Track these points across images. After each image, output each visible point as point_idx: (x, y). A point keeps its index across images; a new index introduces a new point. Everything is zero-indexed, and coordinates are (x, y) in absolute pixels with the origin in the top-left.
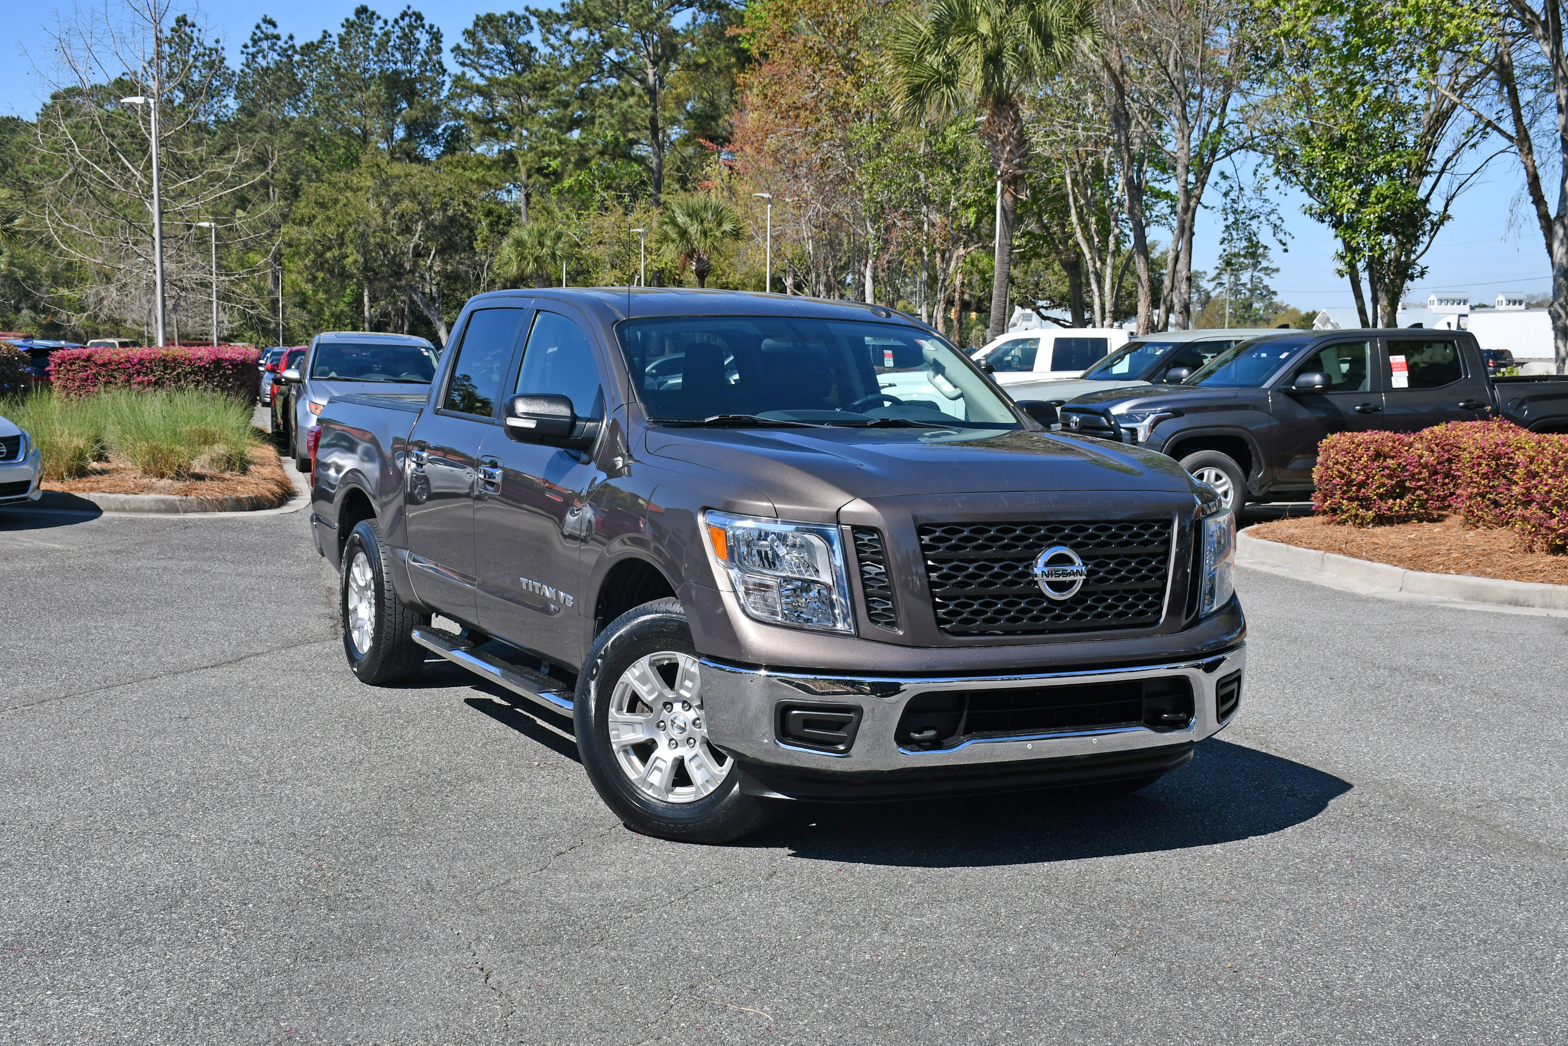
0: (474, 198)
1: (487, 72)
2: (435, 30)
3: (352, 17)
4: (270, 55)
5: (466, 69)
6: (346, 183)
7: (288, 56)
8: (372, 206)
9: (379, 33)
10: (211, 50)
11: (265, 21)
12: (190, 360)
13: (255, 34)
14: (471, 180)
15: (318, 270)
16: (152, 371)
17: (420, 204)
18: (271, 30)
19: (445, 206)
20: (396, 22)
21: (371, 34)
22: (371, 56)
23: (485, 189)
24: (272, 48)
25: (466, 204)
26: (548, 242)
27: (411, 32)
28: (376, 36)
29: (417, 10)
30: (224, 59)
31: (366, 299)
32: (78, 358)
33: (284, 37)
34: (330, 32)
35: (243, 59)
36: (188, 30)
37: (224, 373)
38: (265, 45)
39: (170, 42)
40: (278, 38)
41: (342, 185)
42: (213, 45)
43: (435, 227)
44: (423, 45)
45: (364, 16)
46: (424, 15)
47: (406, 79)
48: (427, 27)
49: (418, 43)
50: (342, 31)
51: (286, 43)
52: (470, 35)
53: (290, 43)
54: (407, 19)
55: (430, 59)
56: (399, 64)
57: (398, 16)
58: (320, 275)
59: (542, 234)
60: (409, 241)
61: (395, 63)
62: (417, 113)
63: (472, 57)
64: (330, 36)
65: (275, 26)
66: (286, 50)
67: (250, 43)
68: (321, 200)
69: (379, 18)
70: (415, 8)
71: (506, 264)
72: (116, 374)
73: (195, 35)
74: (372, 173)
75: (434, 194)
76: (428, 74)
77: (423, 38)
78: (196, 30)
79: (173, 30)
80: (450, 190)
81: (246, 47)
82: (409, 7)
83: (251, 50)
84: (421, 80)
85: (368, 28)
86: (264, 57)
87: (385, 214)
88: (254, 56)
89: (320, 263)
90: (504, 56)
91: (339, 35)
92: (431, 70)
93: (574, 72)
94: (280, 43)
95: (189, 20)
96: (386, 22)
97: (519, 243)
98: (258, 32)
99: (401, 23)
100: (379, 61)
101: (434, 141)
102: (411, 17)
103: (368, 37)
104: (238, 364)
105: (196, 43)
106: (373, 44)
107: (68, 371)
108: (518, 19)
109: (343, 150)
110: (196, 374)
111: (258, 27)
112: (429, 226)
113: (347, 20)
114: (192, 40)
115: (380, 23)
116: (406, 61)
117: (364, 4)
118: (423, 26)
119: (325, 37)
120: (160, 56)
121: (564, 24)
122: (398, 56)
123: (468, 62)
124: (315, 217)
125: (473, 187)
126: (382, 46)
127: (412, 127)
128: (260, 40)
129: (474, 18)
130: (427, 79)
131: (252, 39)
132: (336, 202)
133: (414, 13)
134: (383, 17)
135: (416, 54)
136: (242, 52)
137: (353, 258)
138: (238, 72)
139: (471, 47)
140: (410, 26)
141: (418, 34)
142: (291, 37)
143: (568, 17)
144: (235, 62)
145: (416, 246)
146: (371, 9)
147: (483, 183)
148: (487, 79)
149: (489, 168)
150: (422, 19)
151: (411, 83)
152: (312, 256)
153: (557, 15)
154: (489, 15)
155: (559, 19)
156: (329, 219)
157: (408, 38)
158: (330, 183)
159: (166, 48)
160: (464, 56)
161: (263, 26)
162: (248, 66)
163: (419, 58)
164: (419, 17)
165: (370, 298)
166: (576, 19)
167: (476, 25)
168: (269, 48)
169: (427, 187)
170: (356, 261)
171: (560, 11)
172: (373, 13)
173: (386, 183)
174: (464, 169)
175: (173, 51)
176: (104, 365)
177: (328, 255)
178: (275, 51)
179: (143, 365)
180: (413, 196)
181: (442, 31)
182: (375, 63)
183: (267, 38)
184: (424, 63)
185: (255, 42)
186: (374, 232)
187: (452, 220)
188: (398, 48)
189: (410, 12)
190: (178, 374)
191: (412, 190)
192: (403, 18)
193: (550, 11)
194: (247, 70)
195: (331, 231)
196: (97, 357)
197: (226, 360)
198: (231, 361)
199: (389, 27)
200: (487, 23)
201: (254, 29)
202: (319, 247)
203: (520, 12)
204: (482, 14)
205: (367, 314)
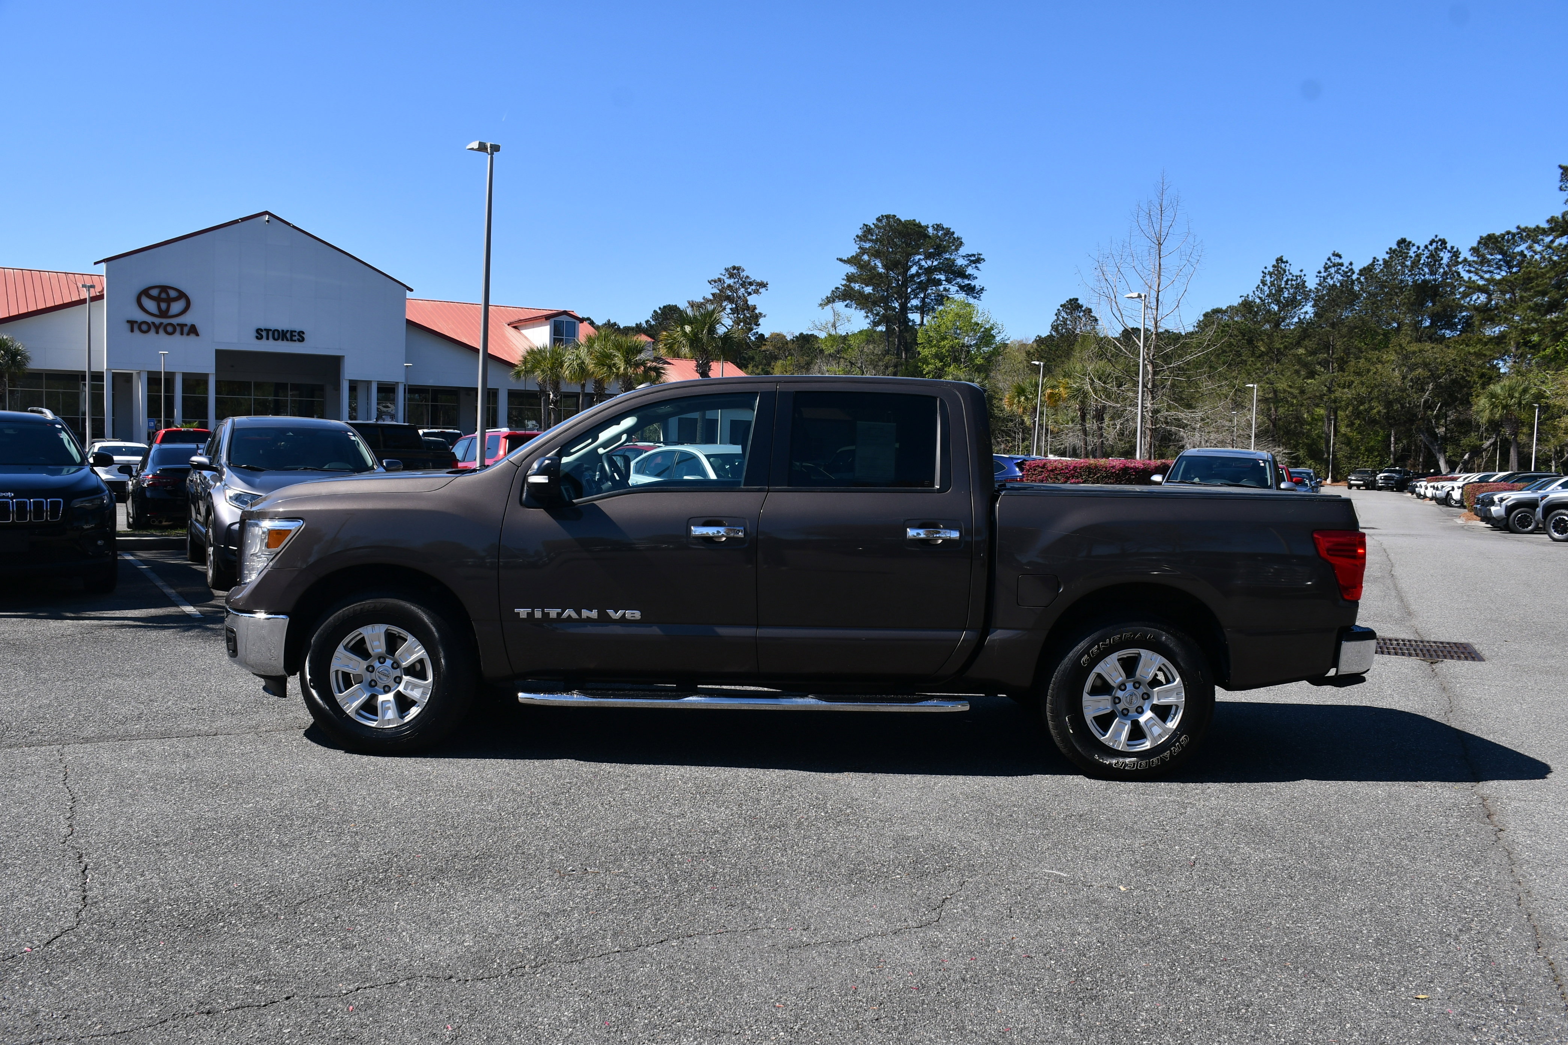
0: (1473, 366)
1: (1487, 276)
2: (1455, 250)
3: (1394, 247)
4: (1336, 277)
5: (1472, 275)
6: (1378, 358)
7: (1348, 277)
8: (1397, 373)
9: (1413, 255)
10: (1297, 276)
11: (1334, 255)
12: (1106, 468)
13: (1326, 264)
14: (1469, 353)
15: (1355, 419)
16: (1081, 476)
17: (1430, 371)
18: (1338, 260)
19: (1449, 371)
20: (1426, 247)
21: (1407, 257)
22: (1407, 272)
23: (1481, 359)
24: (1337, 272)
25: (1465, 370)
26: (1517, 395)
27: (1436, 252)
28: (1411, 257)
29: (1442, 238)
30: (1305, 282)
31: (1392, 439)
32: (1038, 466)
33: (1346, 264)
34: (1377, 258)
35: (1317, 281)
36: (1283, 265)
37: (1129, 477)
38: (1332, 270)
39: (1270, 274)
40: (1342, 265)
41: (1375, 360)
42: (1299, 274)
43: (1441, 387)
44: (1445, 261)
45: (1403, 245)
46: (1447, 240)
47: (1432, 285)
48: (1449, 248)
49: (1442, 259)
50: (1387, 257)
51: (1347, 267)
52: (1475, 250)
53: (1350, 267)
54: (1434, 245)
55: (1450, 270)
56: (1427, 276)
57: (1427, 243)
58: (1357, 422)
59: (1512, 389)
60: (1421, 397)
61: (1424, 275)
62: (1438, 308)
63: (1476, 266)
64: (1378, 261)
65: (1340, 257)
66: (1347, 272)
67: (1322, 270)
68: (1358, 371)
69: (1413, 245)
70: (1441, 237)
71: (1481, 411)
72: (1059, 477)
73: (1287, 268)
74: (1395, 351)
75: (1441, 364)
76: (1448, 281)
77: (1446, 257)
78: (1288, 265)
79: (1274, 266)
80: (1454, 360)
81: (1319, 272)
82: (1436, 236)
83: (1323, 274)
84: (1444, 284)
85: (1404, 253)
86: (1332, 278)
87: (1404, 378)
88: (1325, 278)
89: (1357, 414)
90: (1501, 263)
91: (1384, 259)
92: (1451, 278)
93: (1552, 269)
94: (1343, 268)
95: (1284, 260)
96: (1418, 248)
97: (1493, 395)
98: (1329, 262)
99: (1430, 248)
100: (1412, 274)
101: (1452, 326)
102: (1437, 243)
103: (1405, 258)
104: (1140, 472)
105: (1287, 273)
106: (1408, 263)
107: (1033, 474)
108: (1514, 235)
109: (1382, 337)
110: (1110, 478)
111: (1329, 259)
112: (1437, 386)
113: (1390, 249)
114: (1285, 271)
115: (1414, 249)
116: (1432, 273)
117: (1404, 237)
118: (1446, 248)
119: (1374, 262)
120: (1264, 283)
121: (1548, 235)
122: (1426, 270)
123: (1473, 269)
124: (1353, 382)
125: (1472, 358)
126: (1415, 263)
127: (1435, 318)
128: (1330, 267)
129: (1479, 239)
130: (1448, 285)
131: (1325, 267)
132: (1369, 371)
133: (1440, 240)
134: (1417, 245)
135: (1440, 267)
136: (1317, 276)
137: (1378, 408)
138: (1313, 289)
139: (1475, 259)
140: (1437, 249)
141: (1442, 254)
142: (1351, 264)
143: (1552, 230)
144: (1312, 283)
145: (1426, 401)
146: (1408, 240)
147: (1479, 355)
148: (1487, 280)
149: (1486, 344)
150: (1446, 243)
151: (1435, 288)
152: (1350, 408)
153: (1543, 229)
154: (1489, 235)
155: (1544, 232)
156: (1363, 383)
157: (1434, 257)
158: (1366, 359)
159: (1268, 278)
160: (1470, 265)
161: (1332, 258)
162: (1320, 285)
163: (1442, 270)
164: (1444, 242)
165: (1395, 438)
166: (1558, 230)
167: (1479, 243)
168: (1335, 272)
169: (1436, 358)
170: (1379, 412)
171: (1545, 226)
172: (1410, 242)
173: (1406, 357)
174: (1467, 346)
175: (1272, 279)
176: (1052, 471)
177: (1361, 408)
178: (1340, 273)
179: (1075, 471)
180: (1426, 365)
181: (1460, 250)
182: (1409, 276)
183: (1334, 265)
184: (1445, 273)
185: (1326, 269)
186: (1393, 391)
187: (1454, 382)
188: (1427, 265)
189: (1437, 239)
190: (1098, 477)
191: (1424, 361)
192: (1431, 244)
193: (1538, 227)
194: (1319, 288)
195: (1363, 391)
196: (1049, 465)
197: (1131, 468)
198: (1135, 469)
199: (1420, 251)
200: (1490, 242)
201: (1326, 261)
202: (1356, 403)
203: (1514, 230)
204: (1484, 235)
205: (1392, 449)
